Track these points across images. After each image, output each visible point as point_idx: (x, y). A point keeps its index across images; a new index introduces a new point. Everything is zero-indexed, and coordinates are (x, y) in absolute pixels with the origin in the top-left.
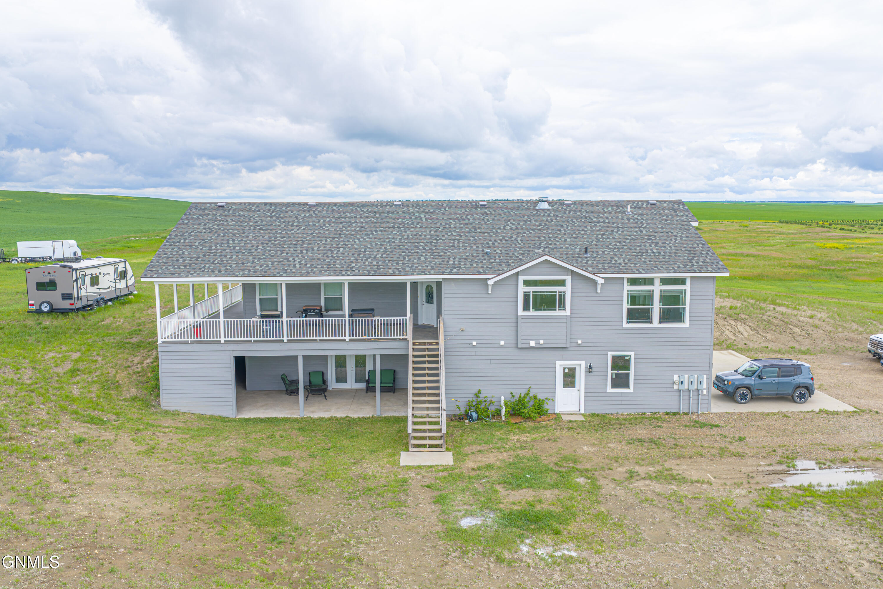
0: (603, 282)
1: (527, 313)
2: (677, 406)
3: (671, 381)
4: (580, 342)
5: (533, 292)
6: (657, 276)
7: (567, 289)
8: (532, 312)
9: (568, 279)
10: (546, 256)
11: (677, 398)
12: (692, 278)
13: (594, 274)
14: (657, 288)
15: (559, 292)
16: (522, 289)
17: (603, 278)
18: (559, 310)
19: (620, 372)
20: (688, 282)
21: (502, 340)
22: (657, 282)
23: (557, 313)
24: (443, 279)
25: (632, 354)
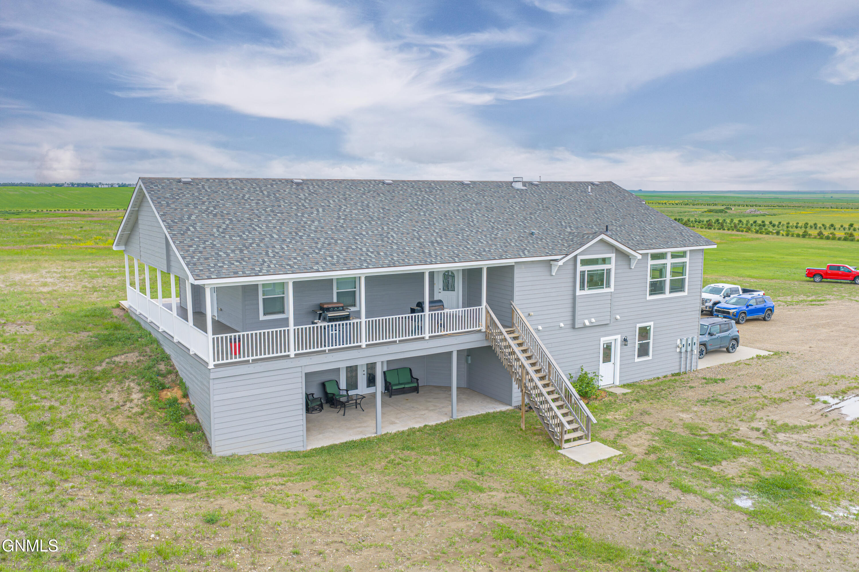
0: (641, 258)
1: (583, 293)
2: (678, 367)
3: (675, 346)
4: (618, 317)
5: (588, 271)
6: (669, 250)
7: (612, 266)
8: (587, 292)
9: (613, 256)
10: (603, 235)
11: (678, 360)
12: (691, 251)
13: (635, 251)
14: (669, 261)
15: (607, 270)
16: (580, 268)
17: (641, 254)
18: (606, 287)
19: (644, 342)
20: (688, 254)
21: (561, 321)
22: (669, 256)
23: (605, 290)
24: (515, 262)
25: (651, 324)
